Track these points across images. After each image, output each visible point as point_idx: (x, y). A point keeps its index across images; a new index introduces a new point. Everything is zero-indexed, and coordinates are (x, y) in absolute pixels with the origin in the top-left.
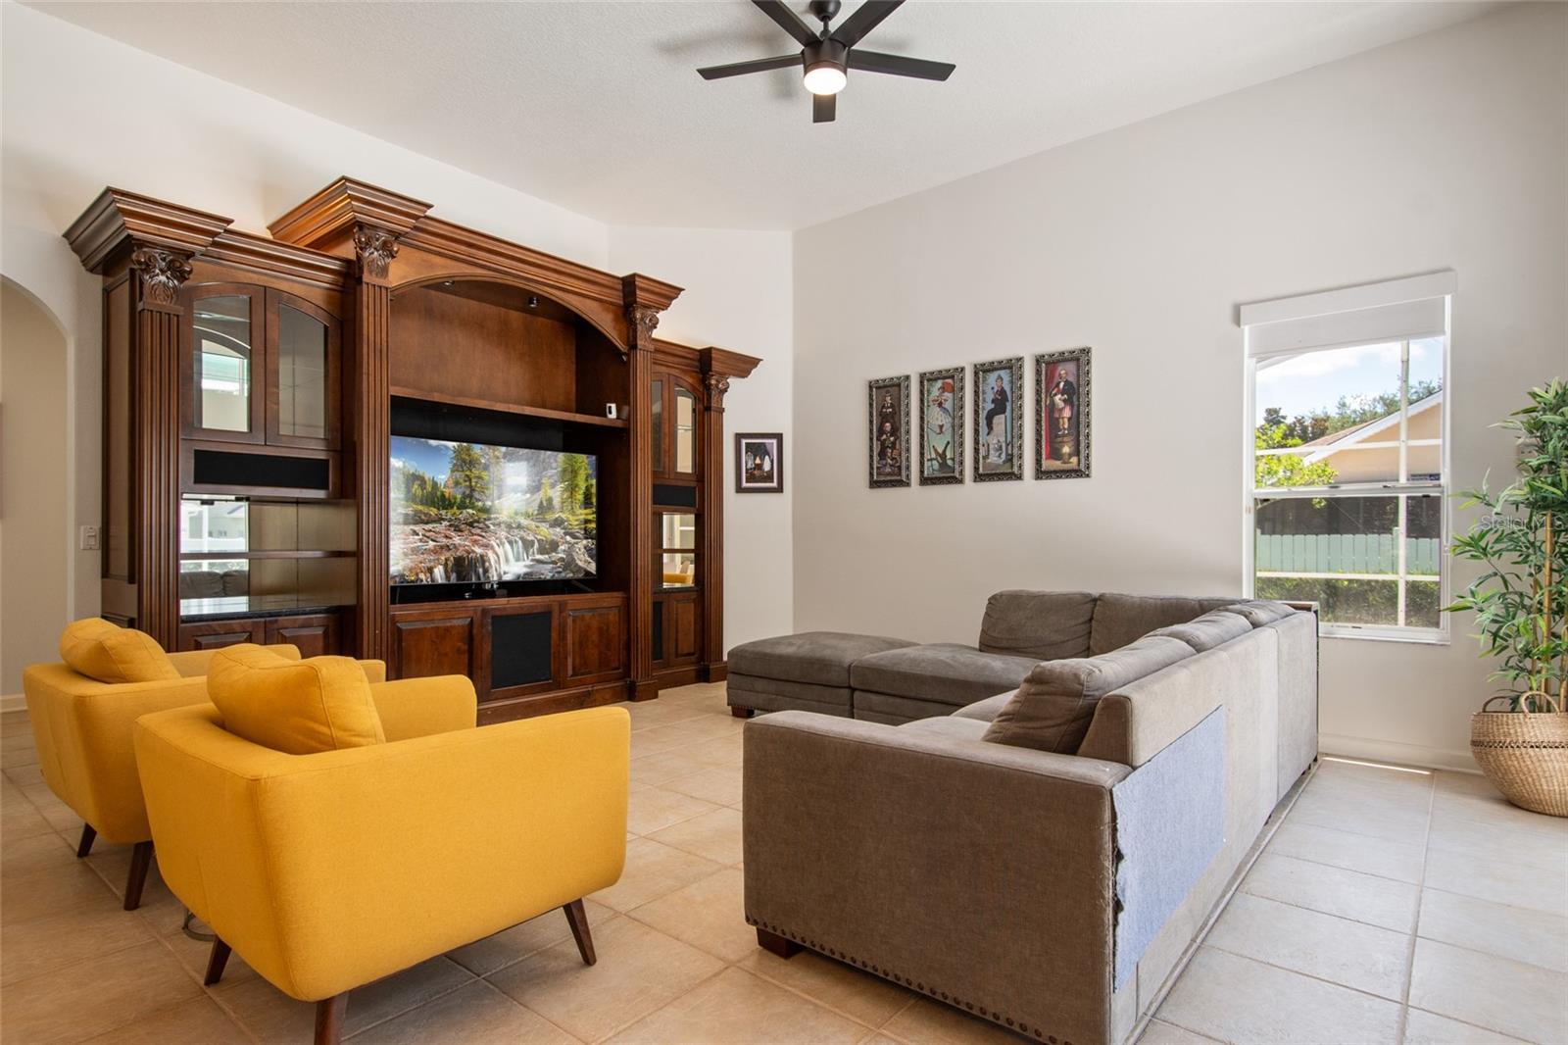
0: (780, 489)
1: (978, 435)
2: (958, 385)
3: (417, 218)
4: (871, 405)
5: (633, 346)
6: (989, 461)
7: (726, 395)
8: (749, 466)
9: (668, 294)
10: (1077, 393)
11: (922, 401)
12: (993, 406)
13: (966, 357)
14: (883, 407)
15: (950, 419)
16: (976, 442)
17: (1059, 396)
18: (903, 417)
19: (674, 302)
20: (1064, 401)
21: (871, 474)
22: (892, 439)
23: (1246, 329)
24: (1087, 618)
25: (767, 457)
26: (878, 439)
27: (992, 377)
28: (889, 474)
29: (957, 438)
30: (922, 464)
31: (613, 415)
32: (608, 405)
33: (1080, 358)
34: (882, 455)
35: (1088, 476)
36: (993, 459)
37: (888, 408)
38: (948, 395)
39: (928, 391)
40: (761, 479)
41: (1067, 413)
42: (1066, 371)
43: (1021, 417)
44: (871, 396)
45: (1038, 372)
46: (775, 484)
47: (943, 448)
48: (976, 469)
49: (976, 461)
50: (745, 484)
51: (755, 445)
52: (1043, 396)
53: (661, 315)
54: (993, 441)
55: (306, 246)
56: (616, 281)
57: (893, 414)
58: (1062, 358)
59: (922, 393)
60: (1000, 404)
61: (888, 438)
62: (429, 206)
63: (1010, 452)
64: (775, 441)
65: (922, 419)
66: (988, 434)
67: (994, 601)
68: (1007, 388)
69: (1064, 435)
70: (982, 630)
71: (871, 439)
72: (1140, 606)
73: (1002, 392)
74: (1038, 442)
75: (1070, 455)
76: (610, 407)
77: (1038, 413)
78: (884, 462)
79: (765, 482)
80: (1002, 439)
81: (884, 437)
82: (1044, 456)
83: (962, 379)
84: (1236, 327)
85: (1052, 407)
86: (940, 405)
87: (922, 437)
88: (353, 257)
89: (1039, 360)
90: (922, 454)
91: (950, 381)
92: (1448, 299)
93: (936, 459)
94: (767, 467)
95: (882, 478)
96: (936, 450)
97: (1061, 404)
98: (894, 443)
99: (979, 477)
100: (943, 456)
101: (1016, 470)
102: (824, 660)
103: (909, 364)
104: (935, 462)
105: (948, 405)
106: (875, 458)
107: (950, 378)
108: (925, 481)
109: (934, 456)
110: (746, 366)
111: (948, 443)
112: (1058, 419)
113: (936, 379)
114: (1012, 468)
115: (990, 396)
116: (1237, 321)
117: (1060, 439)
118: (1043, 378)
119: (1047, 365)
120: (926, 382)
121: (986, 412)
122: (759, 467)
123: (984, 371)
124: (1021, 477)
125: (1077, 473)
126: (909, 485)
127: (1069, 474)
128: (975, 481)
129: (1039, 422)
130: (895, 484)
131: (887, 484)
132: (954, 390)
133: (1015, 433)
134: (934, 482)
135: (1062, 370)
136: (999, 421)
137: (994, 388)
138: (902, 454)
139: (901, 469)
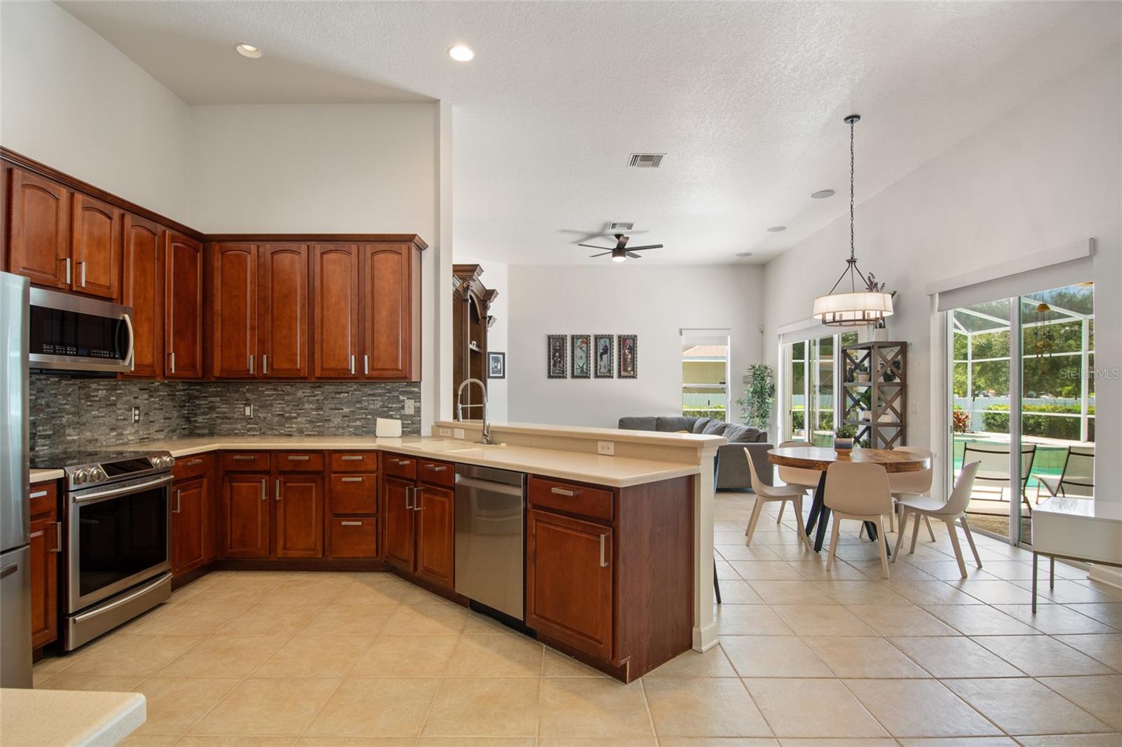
0: (503, 377)
6: (601, 370)
7: (488, 334)
8: (493, 366)
9: (495, 295)
10: (633, 350)
11: (573, 346)
12: (602, 351)
13: (592, 331)
14: (555, 346)
15: (585, 354)
16: (596, 363)
17: (627, 350)
19: (494, 298)
20: (629, 352)
21: (549, 373)
22: (559, 359)
23: (684, 337)
24: (656, 425)
25: (499, 363)
26: (553, 359)
27: (602, 341)
28: (558, 373)
30: (573, 370)
33: (634, 338)
34: (555, 365)
35: (637, 378)
36: (603, 370)
37: (558, 347)
38: (583, 345)
39: (575, 342)
41: (630, 356)
42: (629, 342)
44: (549, 342)
45: (620, 341)
47: (581, 365)
51: (495, 357)
52: (621, 350)
53: (490, 304)
54: (603, 364)
57: (559, 349)
58: (627, 337)
60: (605, 351)
61: (557, 359)
63: (609, 368)
64: (502, 356)
65: (573, 353)
66: (600, 361)
67: (621, 420)
68: (608, 345)
69: (629, 364)
72: (672, 420)
73: (606, 346)
74: (620, 365)
75: (631, 371)
76: (473, 343)
77: (620, 355)
78: (555, 368)
79: (497, 374)
80: (606, 363)
81: (555, 358)
85: (624, 354)
86: (581, 348)
87: (573, 360)
89: (620, 337)
90: (573, 366)
92: (729, 337)
96: (578, 365)
97: (627, 353)
98: (560, 361)
99: (597, 376)
100: (582, 368)
103: (567, 331)
104: (578, 370)
105: (584, 349)
106: (552, 367)
107: (586, 339)
108: (573, 376)
109: (577, 367)
110: (494, 322)
111: (584, 363)
112: (626, 358)
113: (579, 338)
115: (602, 347)
116: (681, 334)
117: (627, 365)
119: (623, 340)
121: (599, 353)
122: (496, 367)
123: (600, 338)
124: (612, 377)
125: (634, 377)
126: (566, 378)
127: (630, 377)
128: (595, 377)
129: (620, 358)
130: (560, 377)
131: (556, 377)
132: (587, 343)
133: (611, 361)
134: (578, 377)
135: (628, 342)
136: (605, 357)
137: (603, 345)
138: (563, 366)
139: (563, 371)
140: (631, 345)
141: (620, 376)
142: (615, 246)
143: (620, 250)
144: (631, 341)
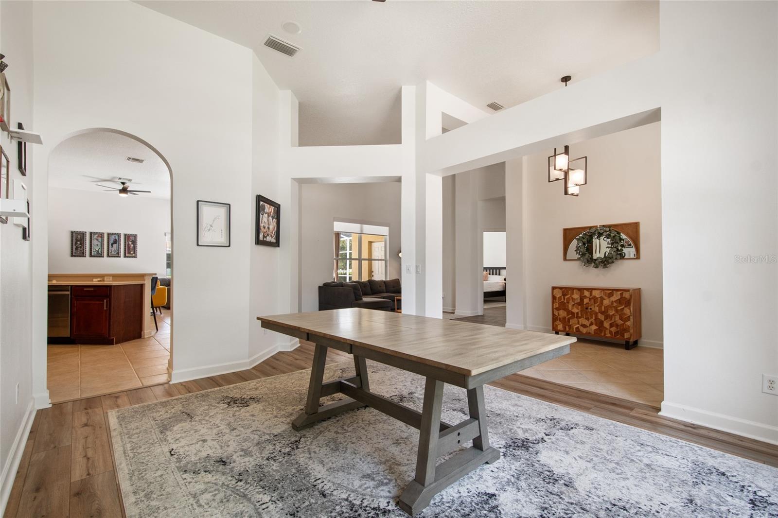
4: (72, 237)
6: (111, 253)
10: (134, 242)
12: (113, 242)
13: (105, 230)
14: (77, 238)
15: (100, 243)
20: (131, 243)
22: (80, 245)
26: (75, 245)
27: (113, 236)
28: (79, 254)
30: (91, 252)
33: (135, 236)
34: (76, 249)
36: (113, 253)
37: (79, 238)
38: (100, 238)
39: (93, 236)
41: (132, 246)
47: (97, 249)
52: (126, 242)
54: (113, 249)
57: (80, 240)
60: (115, 242)
63: (117, 252)
65: (91, 242)
66: (111, 248)
68: (117, 239)
69: (132, 250)
71: (72, 245)
73: (116, 240)
74: (125, 250)
75: (133, 254)
77: (125, 245)
78: (77, 251)
80: (116, 249)
81: (77, 245)
84: (164, 236)
85: (129, 244)
86: (97, 240)
87: (91, 246)
89: (125, 235)
96: (95, 249)
98: (81, 247)
99: (108, 256)
100: (98, 251)
103: (87, 229)
104: (95, 252)
105: (100, 240)
106: (74, 250)
107: (101, 235)
108: (91, 256)
111: (99, 248)
112: (130, 247)
113: (96, 234)
115: (112, 240)
117: (130, 250)
119: (127, 237)
121: (111, 243)
124: (120, 257)
125: (135, 257)
126: (85, 257)
127: (132, 257)
128: (108, 257)
129: (125, 247)
130: (80, 256)
131: (77, 256)
132: (101, 237)
133: (119, 248)
134: (94, 256)
135: (131, 238)
136: (115, 245)
137: (114, 239)
138: (84, 249)
139: (83, 253)
140: (133, 239)
141: (125, 256)
142: (121, 188)
143: (124, 190)
144: (134, 238)
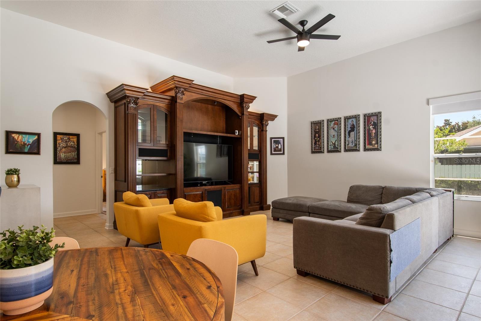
0: (283, 154)
1: (346, 138)
2: (339, 123)
3: (190, 84)
4: (312, 129)
5: (243, 114)
6: (349, 146)
7: (268, 126)
8: (274, 147)
9: (252, 99)
10: (377, 126)
11: (328, 128)
12: (350, 129)
13: (342, 114)
14: (316, 129)
15: (337, 133)
16: (345, 140)
17: (372, 126)
18: (322, 132)
19: (254, 101)
20: (373, 128)
21: (312, 149)
22: (318, 139)
23: (431, 106)
24: (381, 193)
25: (280, 144)
26: (314, 139)
27: (350, 121)
28: (318, 149)
29: (339, 139)
30: (328, 147)
31: (237, 134)
32: (236, 131)
33: (378, 115)
34: (315, 144)
35: (381, 150)
36: (350, 145)
37: (317, 130)
38: (336, 126)
39: (330, 124)
40: (278, 151)
41: (374, 131)
43: (359, 133)
45: (365, 119)
46: (282, 152)
47: (334, 142)
48: (345, 148)
49: (345, 146)
50: (273, 152)
51: (276, 141)
52: (366, 126)
53: (250, 105)
54: (350, 140)
55: (160, 93)
56: (238, 96)
57: (319, 132)
58: (372, 115)
59: (328, 125)
60: (353, 129)
61: (317, 139)
62: (193, 81)
63: (356, 143)
64: (282, 140)
65: (328, 133)
66: (349, 138)
67: (351, 188)
68: (355, 124)
69: (373, 138)
70: (348, 196)
71: (312, 139)
72: (397, 190)
73: (353, 125)
74: (365, 140)
75: (375, 144)
76: (236, 132)
77: (365, 131)
78: (316, 146)
79: (279, 152)
80: (353, 139)
81: (316, 138)
82: (366, 144)
83: (340, 121)
84: (428, 106)
85: (369, 129)
86: (334, 129)
87: (328, 138)
88: (174, 95)
89: (365, 115)
90: (328, 144)
91: (337, 122)
93: (332, 145)
94: (280, 147)
95: (315, 151)
96: (332, 142)
97: (372, 129)
98: (319, 140)
99: (346, 150)
100: (335, 144)
101: (358, 148)
102: (301, 204)
103: (323, 116)
104: (332, 146)
105: (336, 129)
106: (313, 145)
107: (337, 121)
108: (329, 151)
109: (332, 144)
110: (274, 118)
111: (336, 140)
112: (371, 133)
113: (332, 121)
114: (356, 148)
115: (349, 126)
116: (428, 104)
117: (372, 139)
118: (366, 121)
119: (368, 117)
120: (329, 122)
121: (348, 131)
122: (277, 147)
123: (348, 119)
124: (359, 151)
125: (377, 149)
126: (324, 153)
127: (374, 150)
128: (345, 152)
129: (365, 134)
130: (320, 152)
131: (317, 152)
132: (338, 125)
133: (357, 138)
134: (332, 152)
135: (372, 118)
136: (352, 134)
137: (351, 124)
138: (322, 144)
139: (321, 148)
140: (376, 121)
